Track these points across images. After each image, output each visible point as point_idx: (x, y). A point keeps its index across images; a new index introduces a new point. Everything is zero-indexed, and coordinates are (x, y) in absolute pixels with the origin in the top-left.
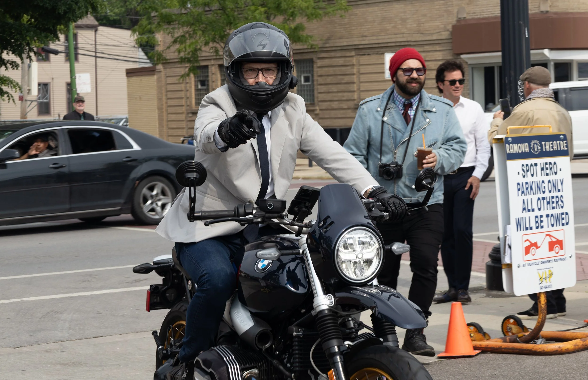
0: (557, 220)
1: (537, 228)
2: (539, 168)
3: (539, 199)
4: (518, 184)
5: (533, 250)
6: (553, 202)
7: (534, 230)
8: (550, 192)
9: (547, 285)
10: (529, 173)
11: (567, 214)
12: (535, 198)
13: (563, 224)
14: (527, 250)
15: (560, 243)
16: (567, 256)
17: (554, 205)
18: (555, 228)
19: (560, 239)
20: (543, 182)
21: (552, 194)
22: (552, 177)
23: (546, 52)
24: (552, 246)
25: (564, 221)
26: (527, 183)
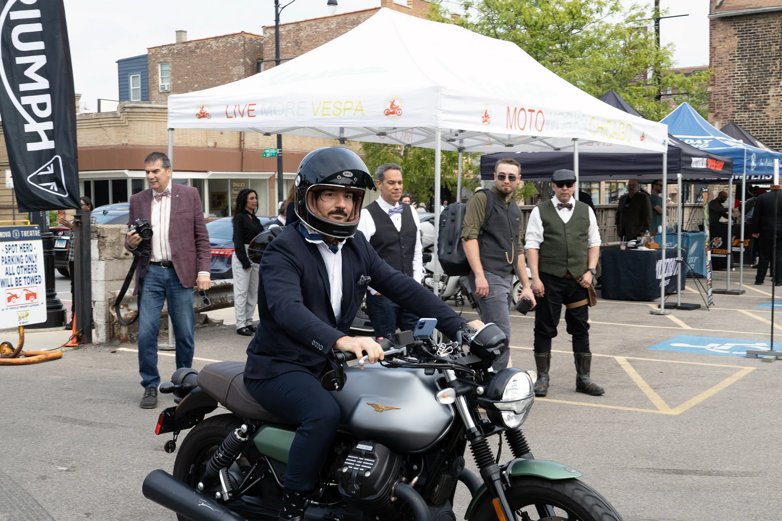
0: (32, 280)
1: (17, 285)
2: (18, 247)
3: (18, 267)
4: (3, 257)
5: (13, 299)
6: (29, 269)
7: (15, 287)
8: (27, 262)
9: (24, 321)
10: (11, 251)
11: (39, 276)
12: (15, 266)
13: (37, 283)
14: (9, 299)
15: (34, 295)
16: (40, 303)
17: (30, 271)
18: (30, 285)
19: (34, 292)
20: (21, 256)
21: (28, 264)
22: (28, 253)
23: (126, 172)
24: (28, 297)
25: (37, 281)
26: (9, 257)
